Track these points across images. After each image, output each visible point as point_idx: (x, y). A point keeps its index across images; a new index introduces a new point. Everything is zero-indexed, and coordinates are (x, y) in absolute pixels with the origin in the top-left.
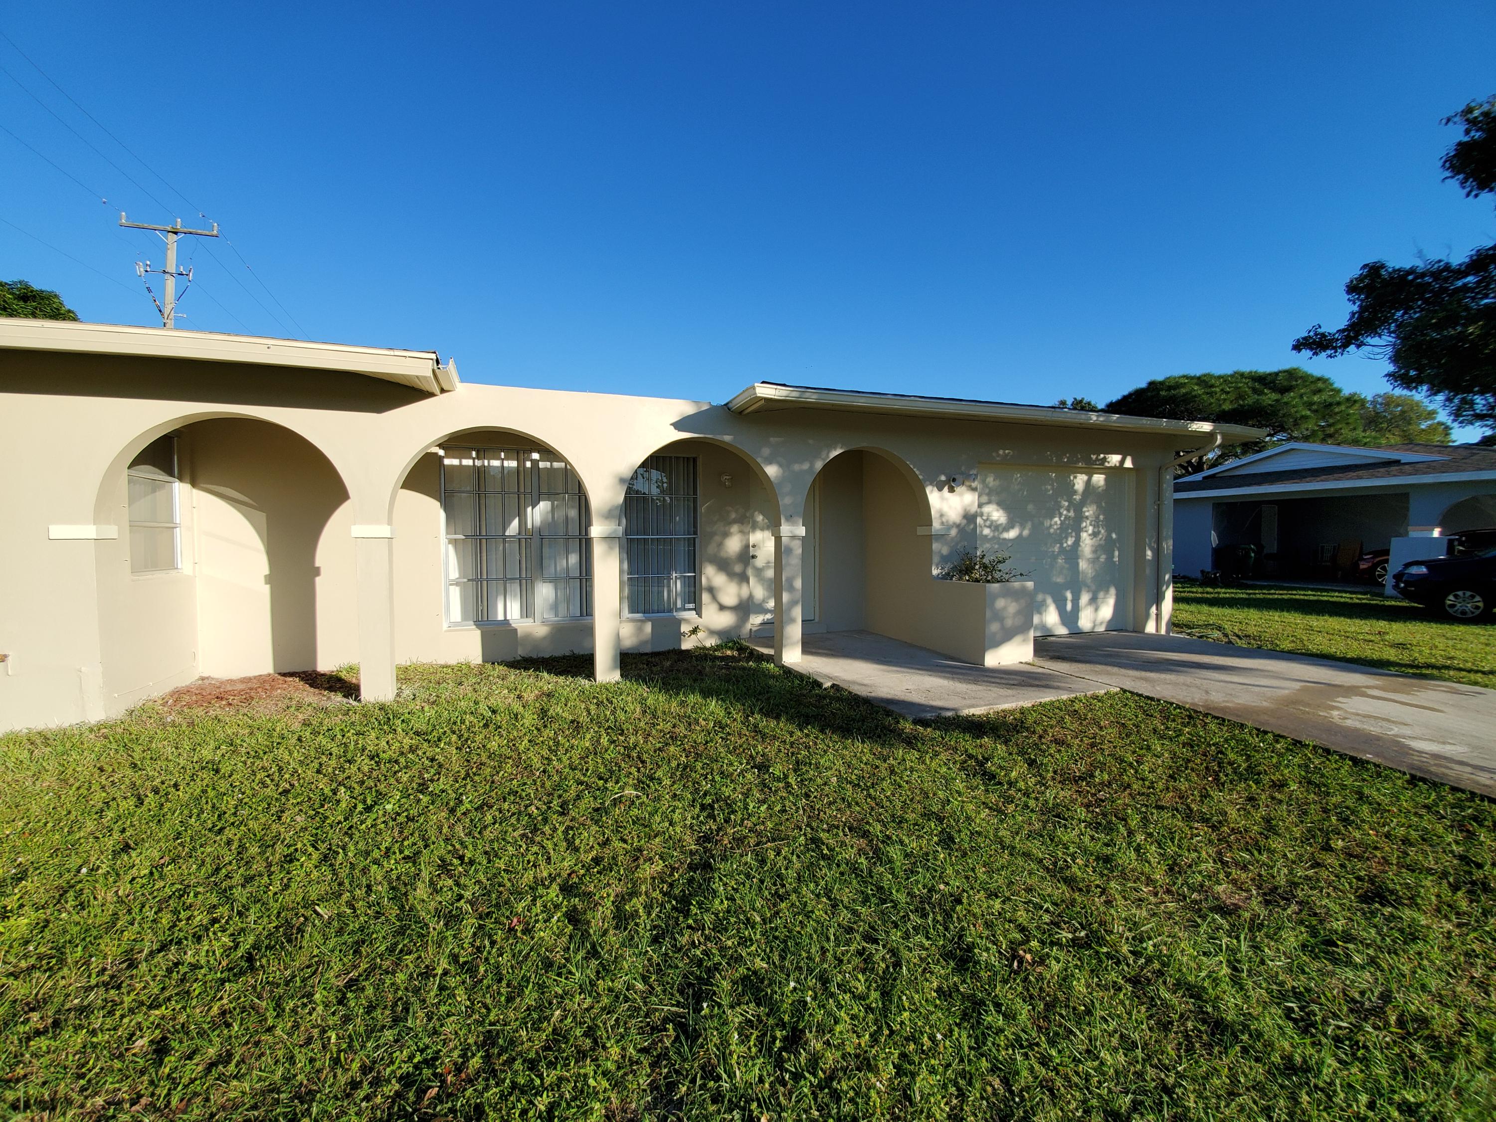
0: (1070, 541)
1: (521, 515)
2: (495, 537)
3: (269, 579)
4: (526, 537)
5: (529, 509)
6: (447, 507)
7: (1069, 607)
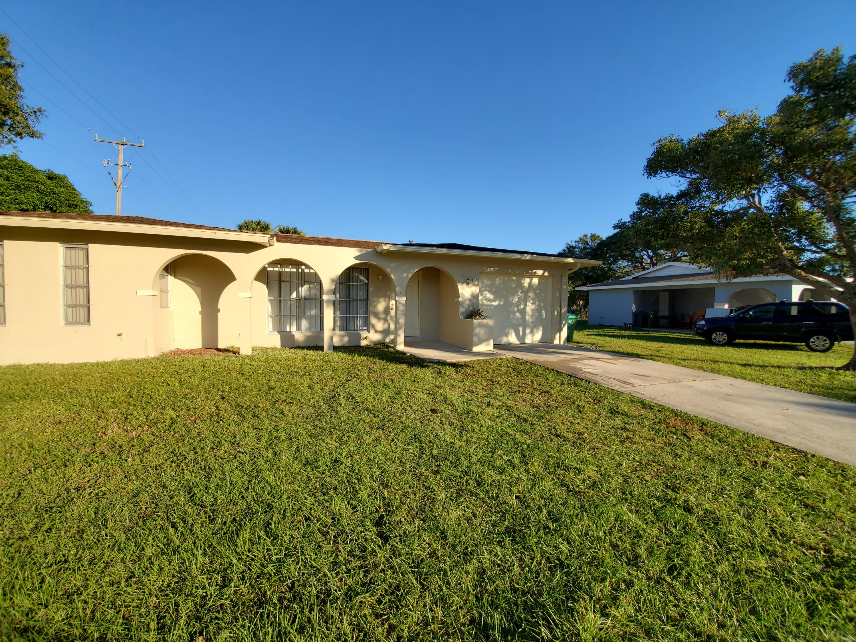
0: (522, 307)
1: (297, 290)
2: (287, 299)
3: (202, 313)
4: (299, 300)
5: (300, 288)
6: (268, 287)
7: (521, 333)
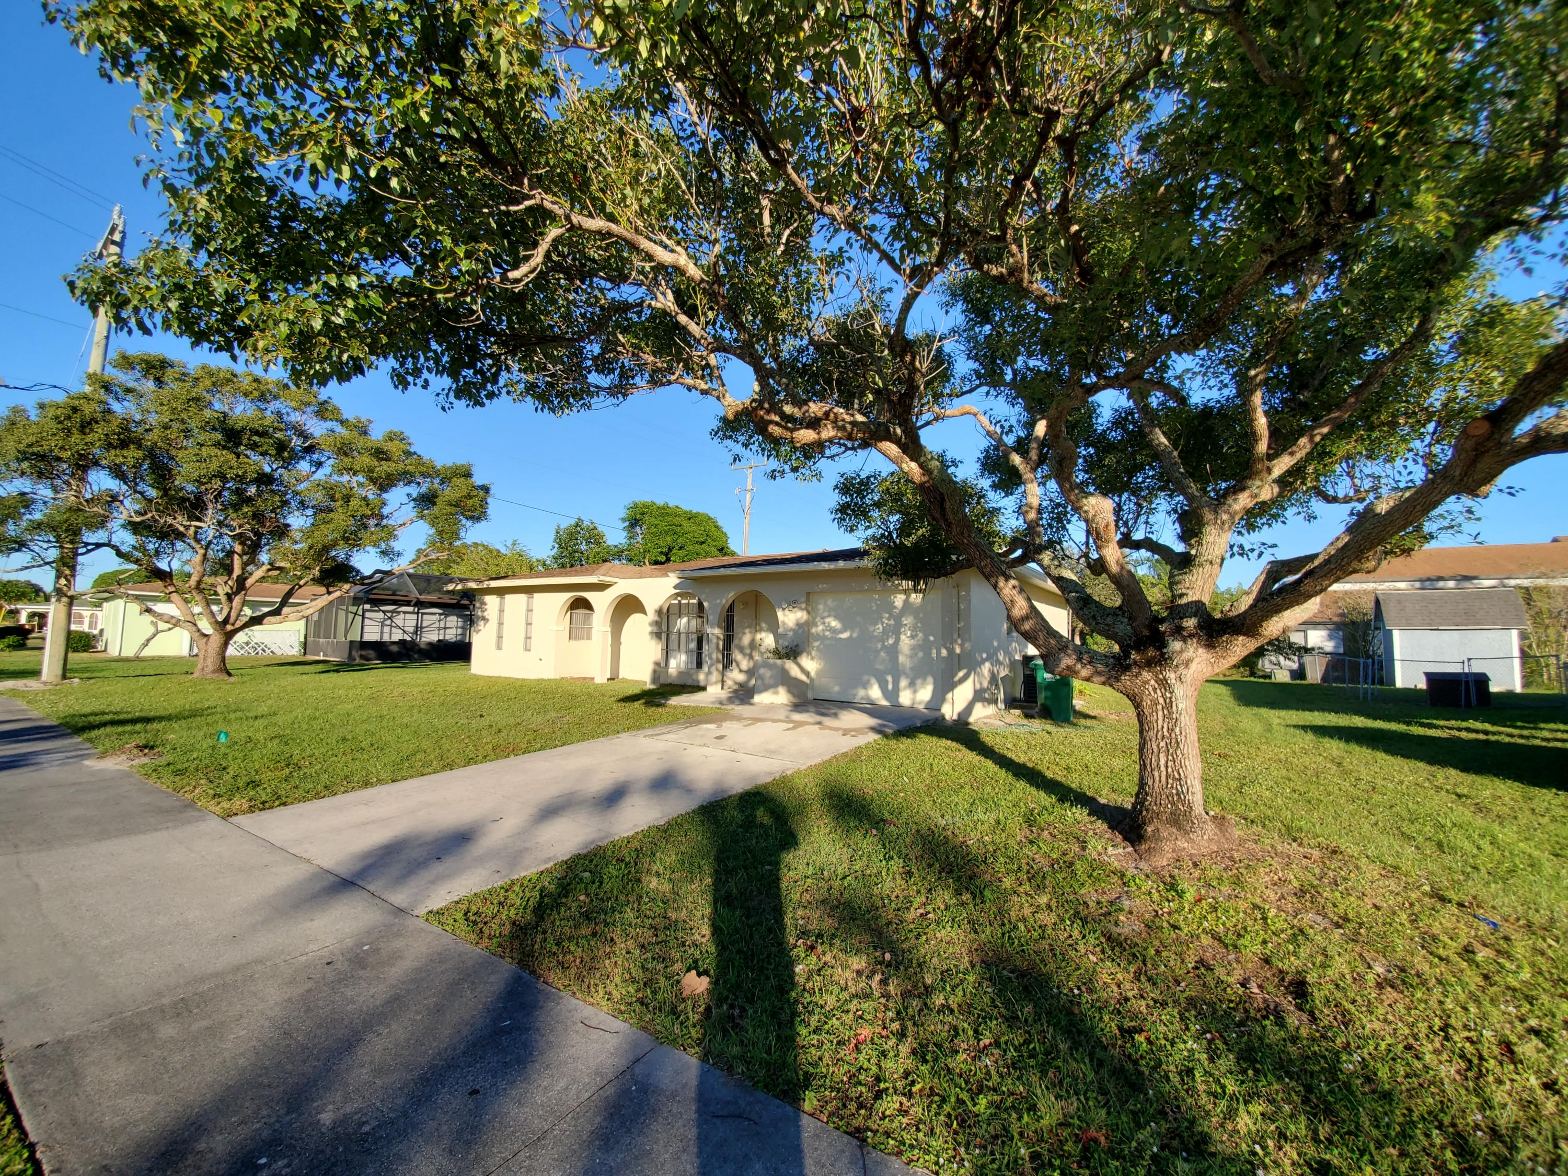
0: (891, 641)
7: (890, 687)
